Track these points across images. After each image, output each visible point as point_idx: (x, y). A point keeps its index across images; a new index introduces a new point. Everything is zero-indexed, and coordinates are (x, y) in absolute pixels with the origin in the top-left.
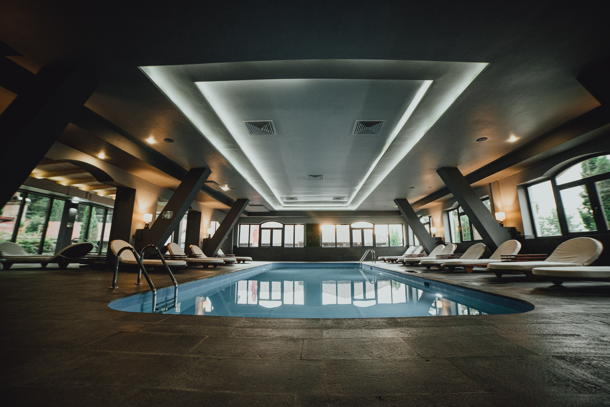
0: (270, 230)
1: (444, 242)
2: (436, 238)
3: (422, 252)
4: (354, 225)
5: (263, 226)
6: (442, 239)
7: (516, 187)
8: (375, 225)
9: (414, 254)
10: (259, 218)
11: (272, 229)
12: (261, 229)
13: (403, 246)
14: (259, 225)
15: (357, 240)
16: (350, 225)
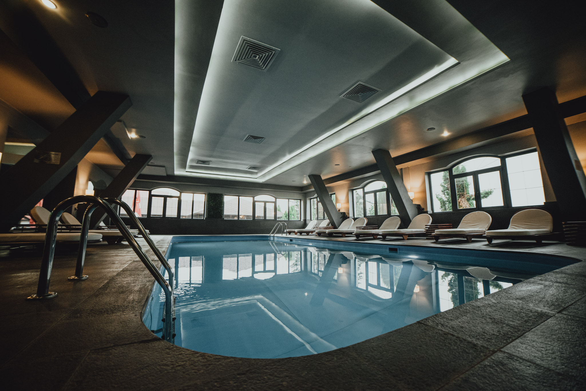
0: (163, 198)
1: (348, 216)
2: (341, 213)
3: (328, 225)
4: (257, 198)
5: (154, 192)
6: (347, 214)
7: (424, 173)
8: (277, 199)
9: (319, 227)
10: (148, 182)
11: (165, 197)
12: (151, 196)
13: (300, 220)
14: (148, 192)
15: (260, 213)
16: (254, 197)
